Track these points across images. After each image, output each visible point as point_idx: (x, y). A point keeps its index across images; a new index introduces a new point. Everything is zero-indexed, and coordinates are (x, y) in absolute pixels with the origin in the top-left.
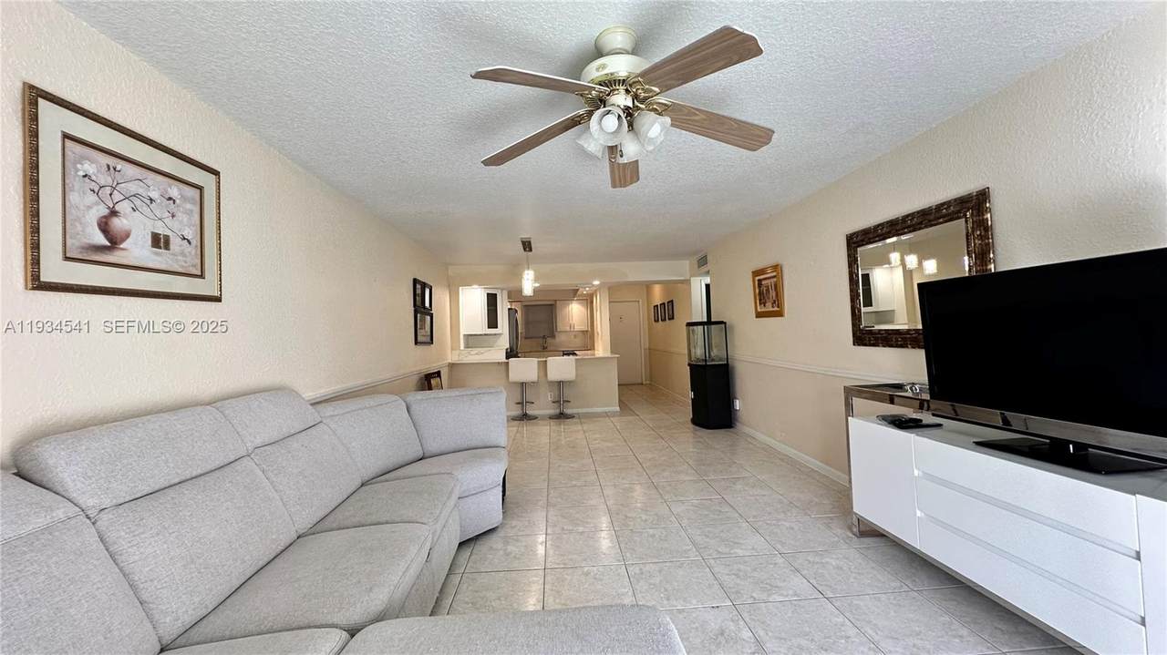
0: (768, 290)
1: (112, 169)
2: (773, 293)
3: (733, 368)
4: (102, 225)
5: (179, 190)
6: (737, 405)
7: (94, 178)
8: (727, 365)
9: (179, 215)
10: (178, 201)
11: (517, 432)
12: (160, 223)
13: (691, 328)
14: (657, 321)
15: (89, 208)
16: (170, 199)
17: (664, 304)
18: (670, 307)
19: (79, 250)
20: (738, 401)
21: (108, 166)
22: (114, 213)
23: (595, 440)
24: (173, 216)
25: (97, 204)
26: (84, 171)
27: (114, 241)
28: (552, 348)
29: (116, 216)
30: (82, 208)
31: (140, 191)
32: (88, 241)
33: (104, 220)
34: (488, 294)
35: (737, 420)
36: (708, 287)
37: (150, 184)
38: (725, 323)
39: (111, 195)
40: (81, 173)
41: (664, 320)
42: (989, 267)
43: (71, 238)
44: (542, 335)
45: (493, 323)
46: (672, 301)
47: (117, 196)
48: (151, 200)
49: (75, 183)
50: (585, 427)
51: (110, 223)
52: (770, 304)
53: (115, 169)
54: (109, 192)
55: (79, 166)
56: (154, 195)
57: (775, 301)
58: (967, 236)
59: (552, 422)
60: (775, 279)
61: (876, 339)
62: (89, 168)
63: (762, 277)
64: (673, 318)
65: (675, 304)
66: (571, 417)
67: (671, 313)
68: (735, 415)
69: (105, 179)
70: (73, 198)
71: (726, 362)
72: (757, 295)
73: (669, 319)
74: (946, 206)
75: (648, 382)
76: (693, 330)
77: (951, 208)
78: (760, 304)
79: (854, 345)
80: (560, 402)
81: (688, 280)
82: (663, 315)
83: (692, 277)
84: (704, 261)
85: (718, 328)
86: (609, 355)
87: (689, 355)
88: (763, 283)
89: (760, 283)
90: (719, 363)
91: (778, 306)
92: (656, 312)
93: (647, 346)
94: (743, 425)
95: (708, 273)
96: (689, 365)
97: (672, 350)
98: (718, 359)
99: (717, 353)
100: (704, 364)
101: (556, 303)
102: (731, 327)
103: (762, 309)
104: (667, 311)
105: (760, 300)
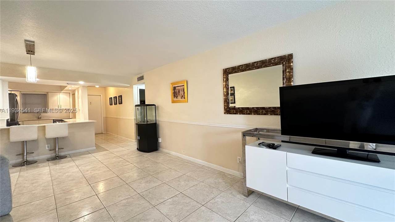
0: (179, 92)
2: (182, 93)
3: (158, 125)
6: (160, 140)
11: (19, 176)
13: (137, 107)
14: (111, 104)
17: (116, 97)
18: (115, 100)
23: (87, 171)
28: (45, 118)
35: (159, 147)
36: (142, 92)
38: (155, 105)
41: (116, 104)
42: (291, 84)
46: (121, 96)
50: (77, 162)
52: (180, 97)
57: (183, 96)
58: (283, 72)
59: (50, 163)
60: (183, 87)
63: (176, 86)
64: (122, 103)
66: (64, 157)
67: (120, 101)
68: (159, 144)
71: (155, 122)
72: (173, 93)
73: (119, 104)
74: (273, 60)
75: (105, 132)
76: (138, 109)
77: (276, 60)
78: (174, 97)
79: (225, 114)
80: (55, 149)
81: (131, 87)
82: (115, 102)
83: (134, 85)
84: (141, 78)
85: (150, 108)
86: (88, 121)
87: (136, 119)
88: (176, 88)
89: (175, 88)
90: (152, 123)
91: (184, 98)
92: (111, 100)
93: (105, 116)
94: (163, 148)
95: (144, 83)
96: (137, 124)
97: (121, 117)
98: (151, 121)
99: (151, 117)
100: (146, 123)
101: (48, 93)
102: (158, 107)
103: (175, 99)
104: (118, 100)
105: (174, 95)
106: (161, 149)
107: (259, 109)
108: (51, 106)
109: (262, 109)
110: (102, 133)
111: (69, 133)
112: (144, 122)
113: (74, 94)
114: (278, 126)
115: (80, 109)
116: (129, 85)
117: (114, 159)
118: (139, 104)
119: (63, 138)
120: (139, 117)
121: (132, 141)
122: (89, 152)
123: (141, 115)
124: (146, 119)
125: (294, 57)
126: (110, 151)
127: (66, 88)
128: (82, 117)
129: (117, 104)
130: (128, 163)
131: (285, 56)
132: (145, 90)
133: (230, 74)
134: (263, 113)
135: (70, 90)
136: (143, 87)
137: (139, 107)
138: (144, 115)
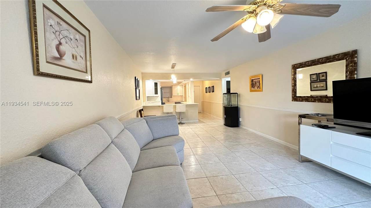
0: (256, 83)
1: (59, 24)
2: (258, 84)
3: (240, 108)
4: (57, 48)
5: (79, 36)
6: (241, 120)
7: (53, 27)
8: (238, 107)
9: (79, 47)
10: (78, 41)
12: (74, 49)
13: (224, 95)
14: (207, 92)
15: (53, 40)
16: (76, 40)
17: (210, 87)
18: (209, 89)
19: (51, 58)
20: (241, 119)
21: (58, 22)
22: (60, 44)
23: (197, 131)
24: (78, 47)
25: (55, 39)
26: (51, 23)
27: (61, 55)
28: (171, 101)
29: (61, 45)
30: (51, 40)
31: (68, 35)
32: (53, 55)
33: (57, 46)
34: (155, 83)
35: (240, 125)
36: (228, 83)
37: (71, 32)
38: (237, 94)
39: (59, 35)
40: (50, 24)
42: (354, 76)
43: (48, 53)
44: (168, 97)
45: (156, 93)
46: (214, 86)
47: (61, 37)
48: (71, 39)
49: (48, 28)
50: (191, 127)
51: (60, 48)
52: (257, 87)
53: (60, 24)
54: (58, 34)
55: (49, 20)
56: (72, 38)
57: (258, 87)
58: (346, 66)
60: (259, 79)
61: (302, 99)
62: (51, 22)
63: (254, 79)
64: (214, 92)
65: (214, 87)
66: (184, 123)
67: (213, 90)
68: (240, 123)
69: (57, 28)
70: (48, 34)
71: (237, 106)
72: (251, 84)
73: (212, 92)
74: (337, 56)
75: (202, 112)
76: (225, 96)
77: (340, 56)
78: (252, 87)
79: (292, 101)
80: (180, 119)
81: (221, 79)
82: (209, 90)
83: (223, 78)
84: (228, 73)
85: (234, 95)
86: (194, 103)
87: (224, 103)
88: (254, 80)
89: (252, 81)
90: (234, 106)
91: (260, 88)
92: (206, 89)
93: (202, 101)
94: (243, 126)
95: (230, 77)
96: (224, 107)
97: (213, 102)
98: (234, 105)
99: (234, 103)
100: (230, 106)
101: (172, 86)
102: (239, 95)
103: (253, 89)
104: (211, 89)
105: (252, 86)
106: (241, 126)
107: (322, 98)
108: (174, 94)
109: (325, 98)
110: (200, 113)
111: (186, 110)
112: (229, 106)
113: (185, 86)
114: (332, 112)
115: (189, 96)
116: (219, 79)
117: (210, 128)
118: (226, 93)
119: (183, 113)
120: (226, 102)
121: (220, 119)
122: (195, 123)
123: (227, 100)
124: (230, 103)
125: (359, 52)
126: (207, 123)
127: (182, 83)
128: (190, 101)
129: (210, 92)
130: (218, 131)
131: (349, 52)
132: (230, 81)
133: (298, 68)
134: (327, 101)
135: (183, 84)
136: (229, 79)
137: (226, 95)
138: (229, 101)
